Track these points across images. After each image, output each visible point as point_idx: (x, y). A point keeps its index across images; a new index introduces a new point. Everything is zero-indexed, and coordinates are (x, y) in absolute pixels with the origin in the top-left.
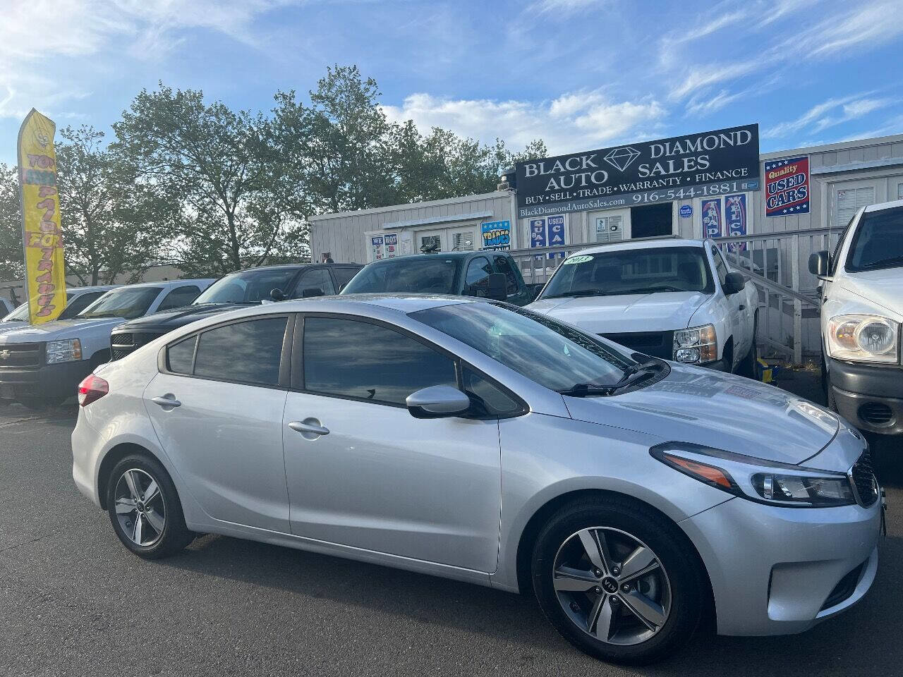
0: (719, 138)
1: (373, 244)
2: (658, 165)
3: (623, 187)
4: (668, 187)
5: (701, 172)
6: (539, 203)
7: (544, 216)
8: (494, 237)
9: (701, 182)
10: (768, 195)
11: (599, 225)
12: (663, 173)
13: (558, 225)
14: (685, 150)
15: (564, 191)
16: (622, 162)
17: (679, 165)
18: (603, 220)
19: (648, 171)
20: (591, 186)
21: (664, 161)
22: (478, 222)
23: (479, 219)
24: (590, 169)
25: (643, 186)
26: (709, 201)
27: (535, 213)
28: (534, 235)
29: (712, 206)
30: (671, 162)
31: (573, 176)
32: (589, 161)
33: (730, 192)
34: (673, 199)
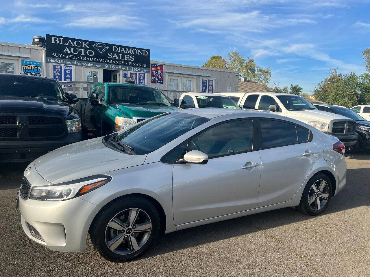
0: (138, 51)
2: (115, 54)
3: (101, 60)
4: (119, 64)
5: (132, 62)
6: (59, 57)
7: (62, 65)
8: (30, 68)
9: (131, 65)
10: (152, 76)
11: (88, 74)
12: (117, 58)
13: (69, 70)
14: (126, 52)
15: (73, 55)
16: (101, 49)
17: (123, 57)
18: (90, 72)
19: (111, 56)
20: (86, 56)
21: (118, 53)
22: (20, 59)
23: (22, 57)
24: (86, 48)
25: (109, 61)
26: (133, 73)
27: (57, 62)
28: (55, 72)
29: (134, 75)
30: (121, 55)
31: (78, 49)
32: (86, 45)
33: (141, 72)
34: (121, 70)
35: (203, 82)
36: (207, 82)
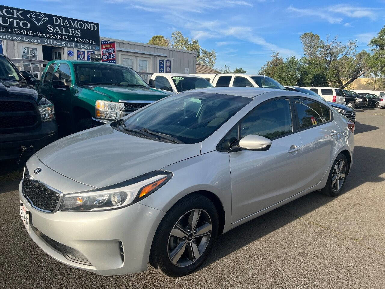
0: (84, 24)
2: (57, 28)
3: (39, 34)
4: (62, 40)
5: (78, 37)
9: (77, 42)
10: (102, 54)
11: (23, 50)
12: (60, 32)
14: (70, 25)
15: (3, 26)
16: (38, 20)
17: (67, 31)
18: (26, 48)
19: (52, 29)
20: (20, 28)
21: (60, 27)
24: (18, 18)
25: (50, 36)
29: (81, 54)
30: (64, 29)
31: (8, 19)
32: (18, 14)
33: (89, 49)
34: (65, 46)
35: (160, 63)
36: (164, 62)
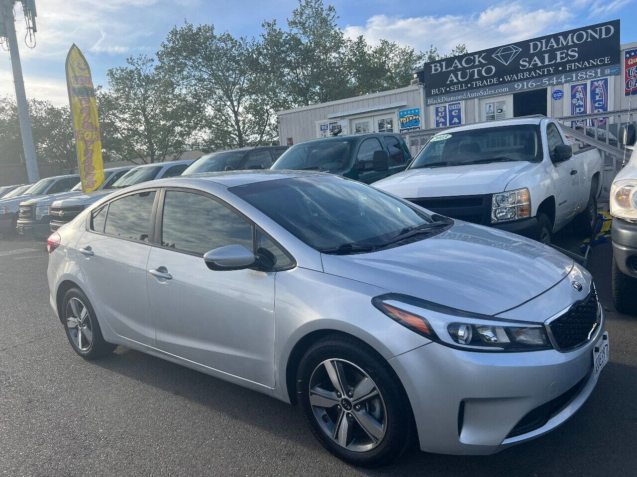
0: (587, 33)
1: (321, 130)
2: (536, 58)
3: (507, 78)
4: (544, 76)
5: (574, 61)
6: (442, 94)
7: (445, 103)
8: (408, 120)
9: (571, 70)
10: (626, 79)
11: (488, 108)
12: (540, 64)
13: (456, 110)
14: (558, 45)
15: (461, 83)
16: (506, 58)
17: (553, 57)
18: (492, 105)
19: (527, 64)
20: (482, 78)
21: (541, 54)
22: (396, 110)
23: (397, 107)
24: (481, 65)
25: (523, 76)
26: (577, 85)
27: (439, 102)
28: (438, 118)
29: (580, 89)
30: (547, 56)
31: (468, 71)
32: (480, 59)
33: (595, 77)
34: (547, 86)
